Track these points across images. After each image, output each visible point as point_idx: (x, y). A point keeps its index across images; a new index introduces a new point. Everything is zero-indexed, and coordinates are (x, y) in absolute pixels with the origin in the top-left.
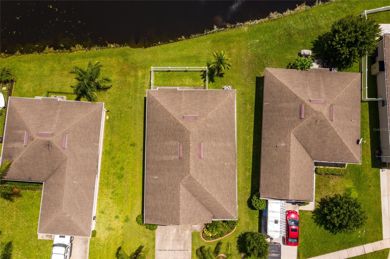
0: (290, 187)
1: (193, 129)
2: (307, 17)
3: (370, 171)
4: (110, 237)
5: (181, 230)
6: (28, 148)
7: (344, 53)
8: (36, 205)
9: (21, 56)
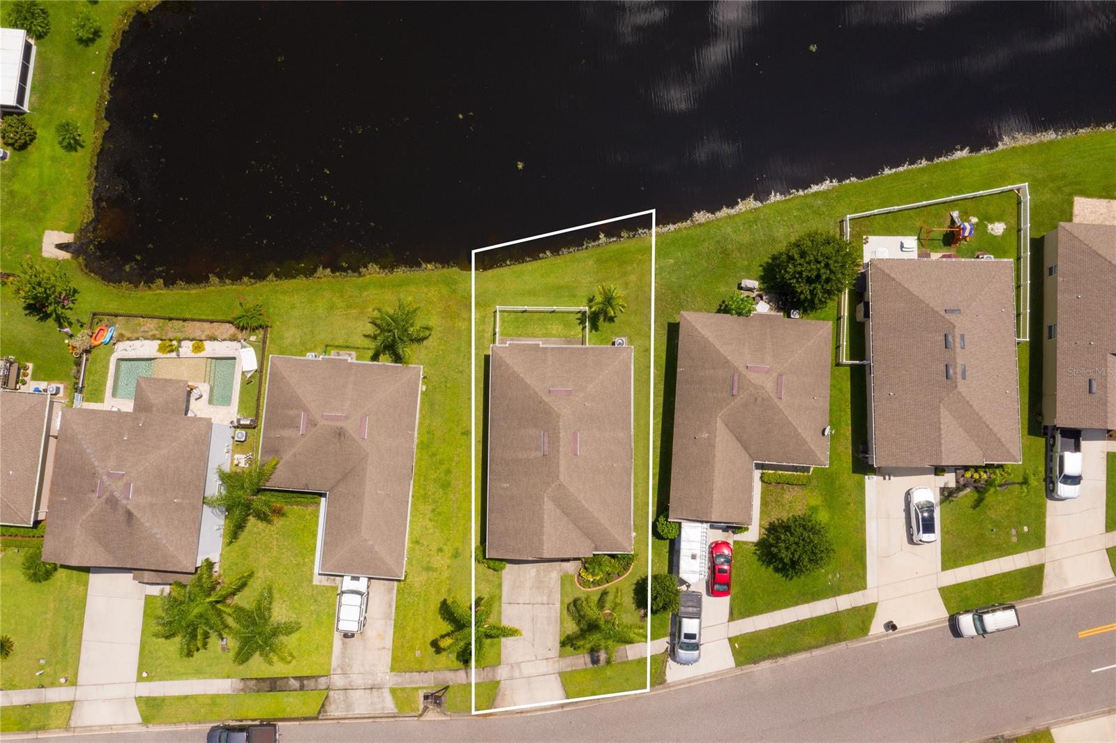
0: (714, 502)
1: (565, 410)
2: (756, 221)
3: (849, 478)
4: (430, 582)
5: (544, 572)
6: (307, 438)
7: (802, 292)
8: (310, 529)
9: (277, 283)
